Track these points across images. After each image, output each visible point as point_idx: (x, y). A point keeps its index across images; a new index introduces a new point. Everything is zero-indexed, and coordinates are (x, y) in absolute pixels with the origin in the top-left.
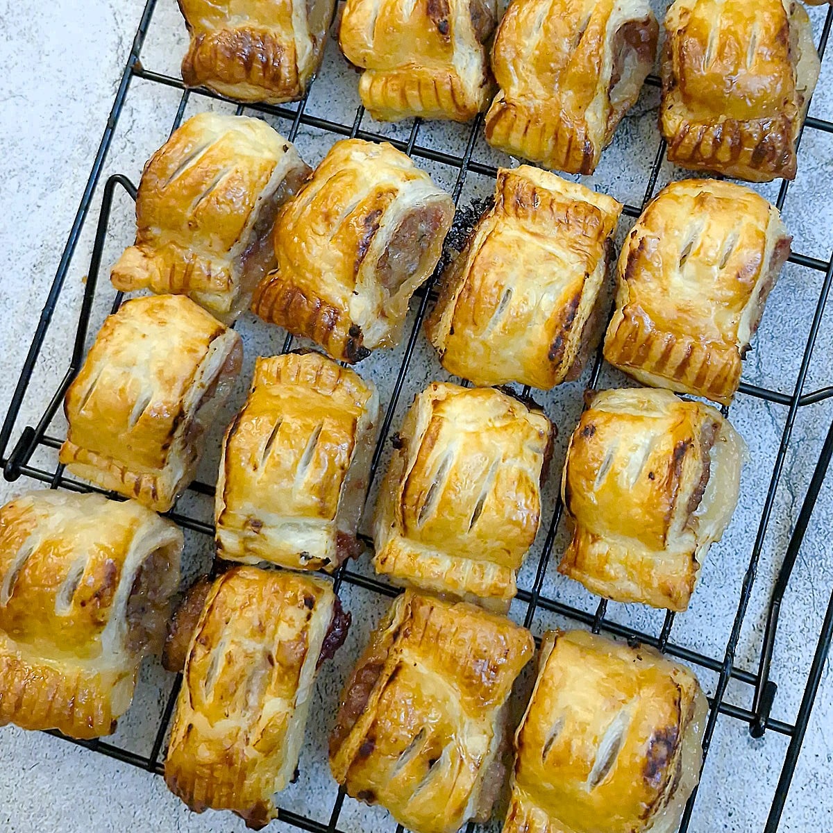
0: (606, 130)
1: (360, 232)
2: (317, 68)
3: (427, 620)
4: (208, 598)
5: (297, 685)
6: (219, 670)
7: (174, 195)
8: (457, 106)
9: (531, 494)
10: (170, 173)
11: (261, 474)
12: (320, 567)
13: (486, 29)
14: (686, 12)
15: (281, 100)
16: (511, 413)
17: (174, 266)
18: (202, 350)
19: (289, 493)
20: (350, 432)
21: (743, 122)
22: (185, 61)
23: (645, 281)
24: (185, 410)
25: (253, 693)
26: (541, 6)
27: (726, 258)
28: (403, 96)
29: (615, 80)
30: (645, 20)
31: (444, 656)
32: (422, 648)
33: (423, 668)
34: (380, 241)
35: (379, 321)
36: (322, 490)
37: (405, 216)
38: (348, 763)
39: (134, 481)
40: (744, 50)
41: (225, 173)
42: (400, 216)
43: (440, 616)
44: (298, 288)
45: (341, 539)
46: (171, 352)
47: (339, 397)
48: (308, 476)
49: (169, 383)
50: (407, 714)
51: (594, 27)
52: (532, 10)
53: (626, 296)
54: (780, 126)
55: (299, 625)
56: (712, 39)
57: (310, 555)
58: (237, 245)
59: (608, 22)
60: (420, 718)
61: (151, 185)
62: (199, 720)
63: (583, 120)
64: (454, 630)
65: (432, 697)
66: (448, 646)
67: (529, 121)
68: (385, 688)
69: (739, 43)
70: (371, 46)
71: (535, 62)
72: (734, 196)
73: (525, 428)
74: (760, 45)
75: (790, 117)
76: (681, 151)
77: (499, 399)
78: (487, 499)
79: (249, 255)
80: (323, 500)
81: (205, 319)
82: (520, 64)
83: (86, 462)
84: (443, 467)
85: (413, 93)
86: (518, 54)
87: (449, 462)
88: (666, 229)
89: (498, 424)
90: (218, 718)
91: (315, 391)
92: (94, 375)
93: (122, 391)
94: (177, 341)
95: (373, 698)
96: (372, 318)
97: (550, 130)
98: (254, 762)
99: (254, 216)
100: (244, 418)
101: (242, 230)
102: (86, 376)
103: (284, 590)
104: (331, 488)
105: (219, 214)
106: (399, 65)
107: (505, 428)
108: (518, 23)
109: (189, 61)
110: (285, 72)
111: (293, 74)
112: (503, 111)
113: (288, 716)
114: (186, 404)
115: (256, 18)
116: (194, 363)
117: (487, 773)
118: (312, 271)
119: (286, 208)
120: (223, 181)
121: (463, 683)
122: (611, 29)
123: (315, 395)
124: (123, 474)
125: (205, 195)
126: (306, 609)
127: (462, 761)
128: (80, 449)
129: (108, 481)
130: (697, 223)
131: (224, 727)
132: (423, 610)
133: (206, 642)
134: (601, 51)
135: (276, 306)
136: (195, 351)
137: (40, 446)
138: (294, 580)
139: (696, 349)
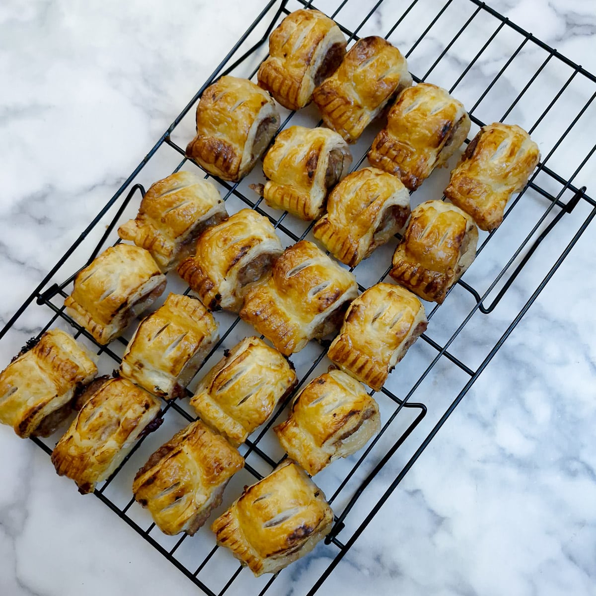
0: (368, 250)
1: (237, 253)
2: (249, 170)
3: (200, 436)
4: (104, 385)
5: (126, 439)
6: (95, 418)
7: (160, 203)
8: (305, 213)
9: (271, 404)
10: (162, 192)
11: (151, 344)
12: (162, 395)
13: (332, 182)
14: (422, 211)
15: (227, 179)
16: (281, 366)
17: (148, 236)
18: (146, 279)
19: (160, 357)
20: (199, 341)
21: (427, 270)
22: (189, 144)
23: (355, 325)
24: (128, 302)
25: (105, 434)
26: (359, 182)
27: (394, 324)
28: (282, 198)
29: (379, 229)
30: (404, 207)
31: (202, 454)
32: (193, 447)
33: (190, 457)
34: (244, 261)
35: (231, 296)
36: (176, 362)
37: (261, 253)
38: (140, 484)
39: (94, 325)
40: (440, 238)
41: (186, 202)
42: (259, 253)
43: (207, 437)
44: (200, 268)
45: (177, 388)
46: (131, 274)
47: (201, 323)
48: (172, 353)
49: (126, 287)
50: (174, 472)
51: (378, 202)
52: (354, 183)
53: (344, 329)
54: (443, 278)
55: (138, 413)
56: (428, 228)
57: (160, 388)
58: (180, 237)
59: (385, 202)
60: (180, 477)
61: (151, 194)
62: (77, 436)
63: (358, 242)
64: (211, 445)
65: (189, 470)
66: (205, 451)
67: (334, 233)
68: (169, 458)
69: (439, 234)
70: (276, 170)
71: (346, 207)
72: (406, 296)
73: (284, 375)
74: (448, 238)
75: (450, 276)
76: (396, 273)
77: (279, 357)
78: (251, 397)
79: (185, 244)
80: (174, 366)
81: (154, 265)
82: (340, 205)
83: (75, 309)
84: (240, 373)
85: (287, 199)
86: (341, 201)
87: (243, 373)
88: (370, 304)
89: (273, 367)
90: (85, 438)
91: (191, 317)
92: (93, 271)
93: (103, 282)
94: (136, 270)
95: (163, 461)
96: (229, 294)
97: (342, 240)
98: (93, 464)
99: (193, 227)
100: (153, 316)
101: (185, 231)
102: (89, 270)
103: (138, 396)
104: (180, 363)
105: (177, 220)
106: (286, 184)
107: (275, 371)
108: (346, 186)
109: (191, 144)
110: (233, 167)
111: (236, 169)
112: (324, 224)
113: (116, 451)
114: (130, 300)
115: (229, 137)
116: (140, 283)
117: (201, 513)
118: (209, 262)
119: (209, 229)
120: (184, 206)
121: (205, 470)
122: (386, 205)
123: (189, 318)
124: (90, 320)
125: (174, 209)
126: (144, 408)
127: (191, 503)
128: (75, 302)
129: (81, 321)
130: (386, 304)
131: (85, 443)
132: (200, 431)
133: (94, 403)
134: (377, 214)
135: (187, 272)
136: (143, 278)
137: (58, 294)
138: (145, 394)
139: (369, 362)
